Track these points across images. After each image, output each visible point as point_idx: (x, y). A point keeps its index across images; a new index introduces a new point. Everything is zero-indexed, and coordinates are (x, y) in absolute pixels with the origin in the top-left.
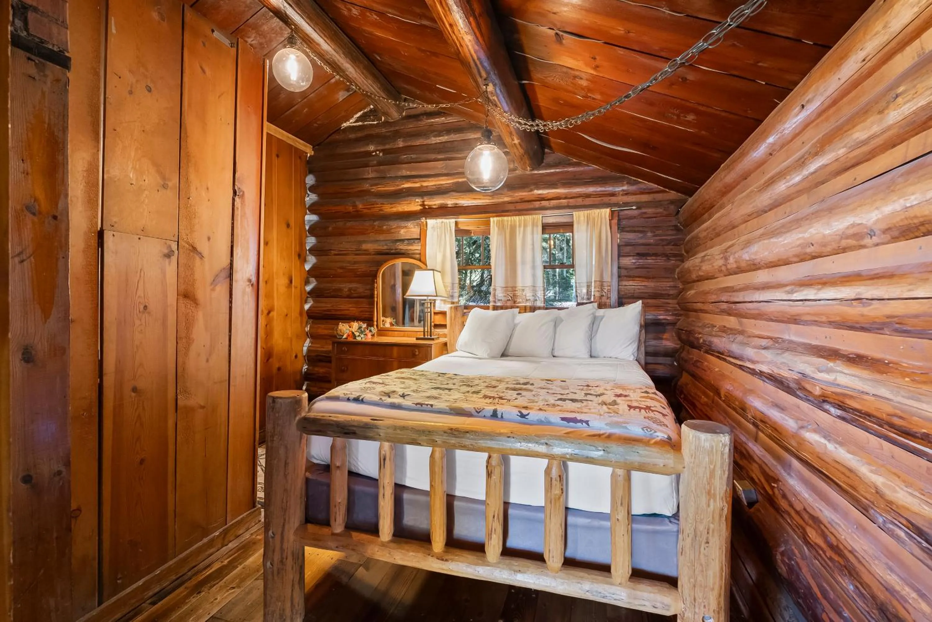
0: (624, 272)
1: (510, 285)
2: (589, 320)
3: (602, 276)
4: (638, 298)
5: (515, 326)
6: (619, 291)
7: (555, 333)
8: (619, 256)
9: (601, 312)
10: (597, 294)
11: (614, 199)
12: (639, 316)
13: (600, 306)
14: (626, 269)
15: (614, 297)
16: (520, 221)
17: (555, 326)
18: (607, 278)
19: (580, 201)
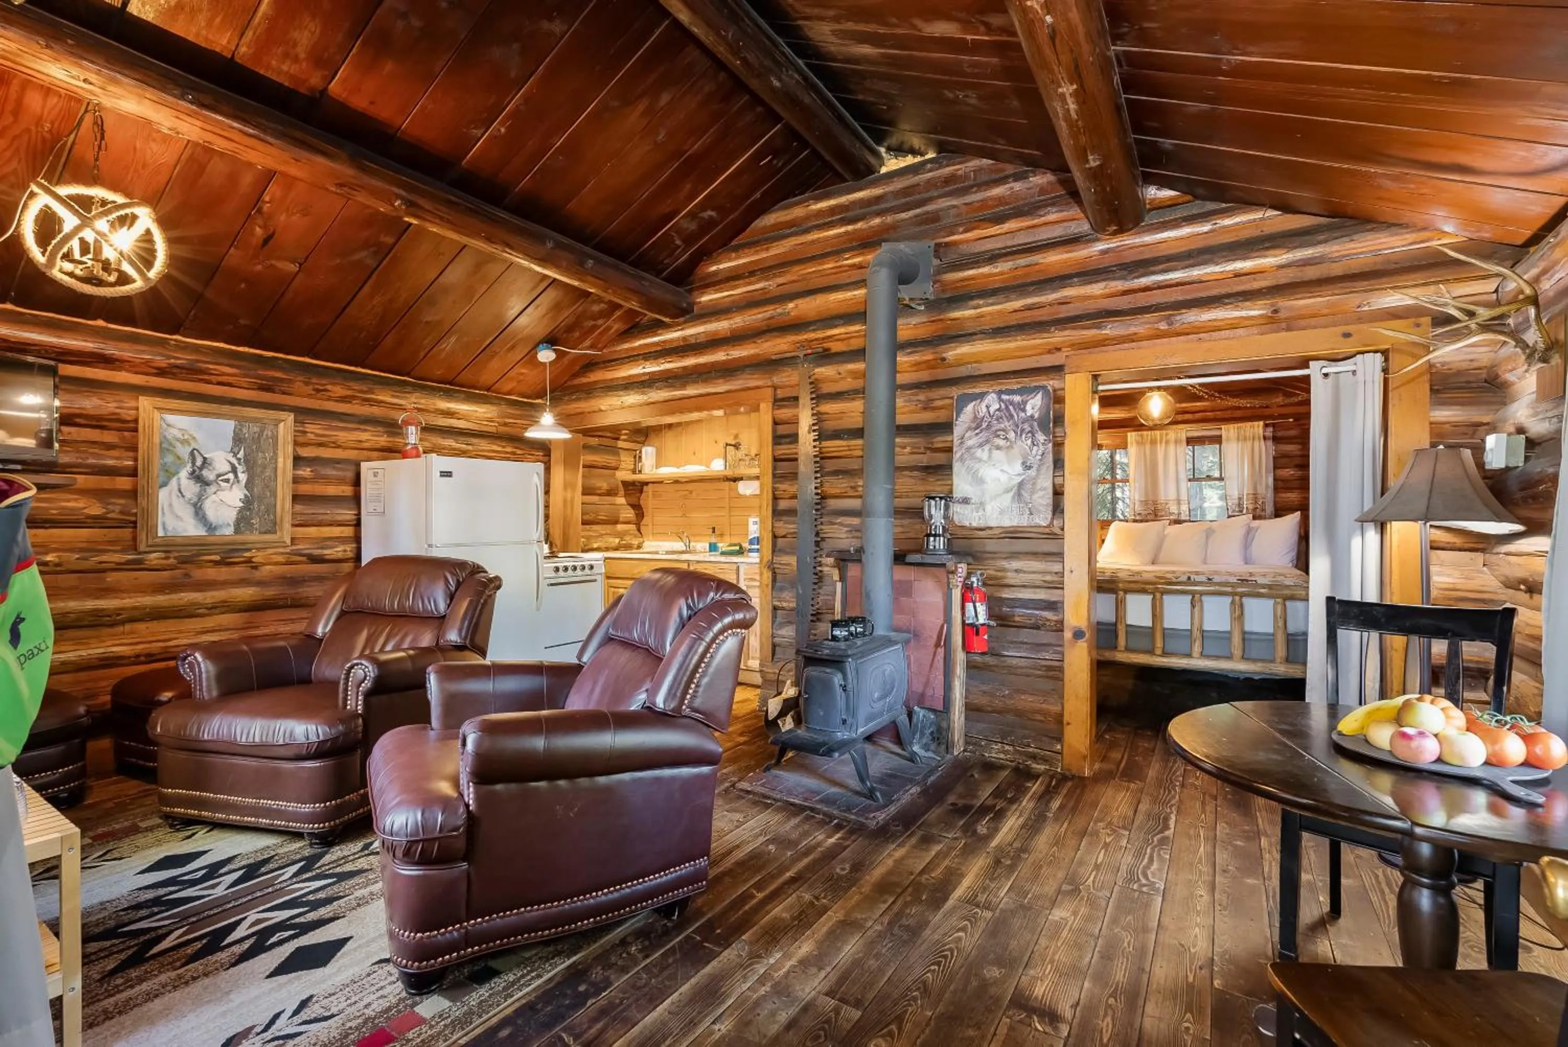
0: (1280, 484)
1: (1151, 498)
2: (1243, 531)
3: (1255, 488)
4: (1296, 510)
5: (1165, 536)
6: (1275, 503)
7: (1207, 543)
8: (1275, 468)
9: (1257, 523)
10: (1251, 507)
11: (1267, 412)
12: (1297, 528)
13: (1255, 518)
14: (1283, 481)
15: (1270, 508)
16: (1161, 436)
17: (1207, 538)
18: (1261, 490)
19: (1228, 414)
